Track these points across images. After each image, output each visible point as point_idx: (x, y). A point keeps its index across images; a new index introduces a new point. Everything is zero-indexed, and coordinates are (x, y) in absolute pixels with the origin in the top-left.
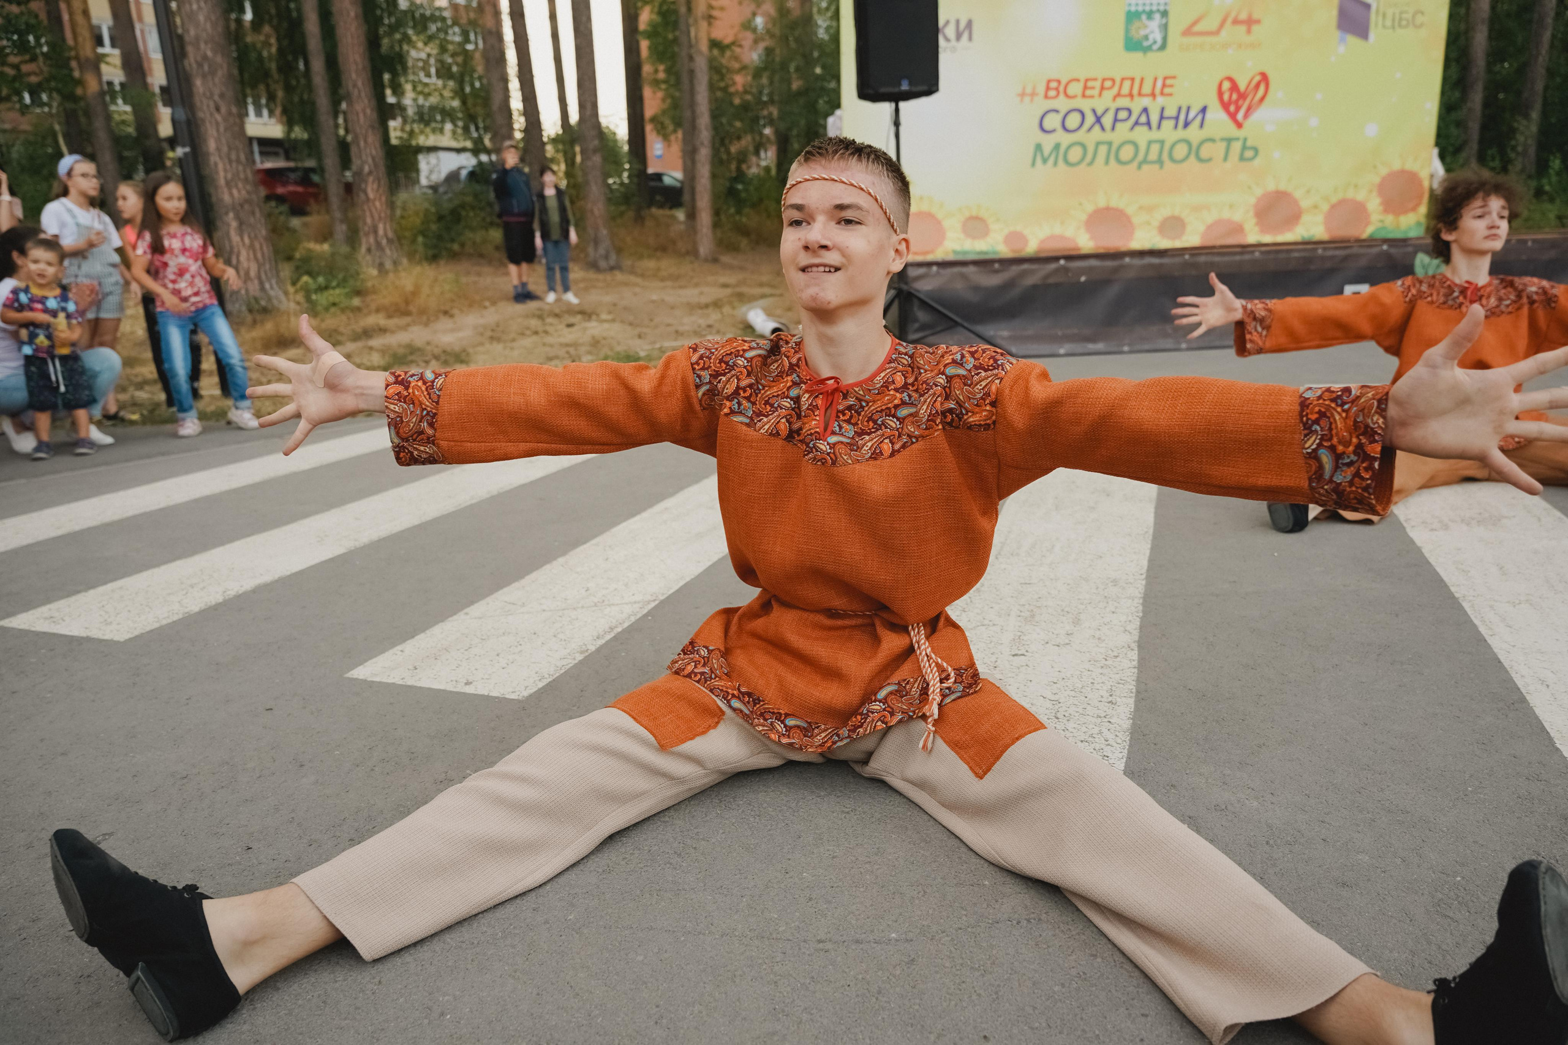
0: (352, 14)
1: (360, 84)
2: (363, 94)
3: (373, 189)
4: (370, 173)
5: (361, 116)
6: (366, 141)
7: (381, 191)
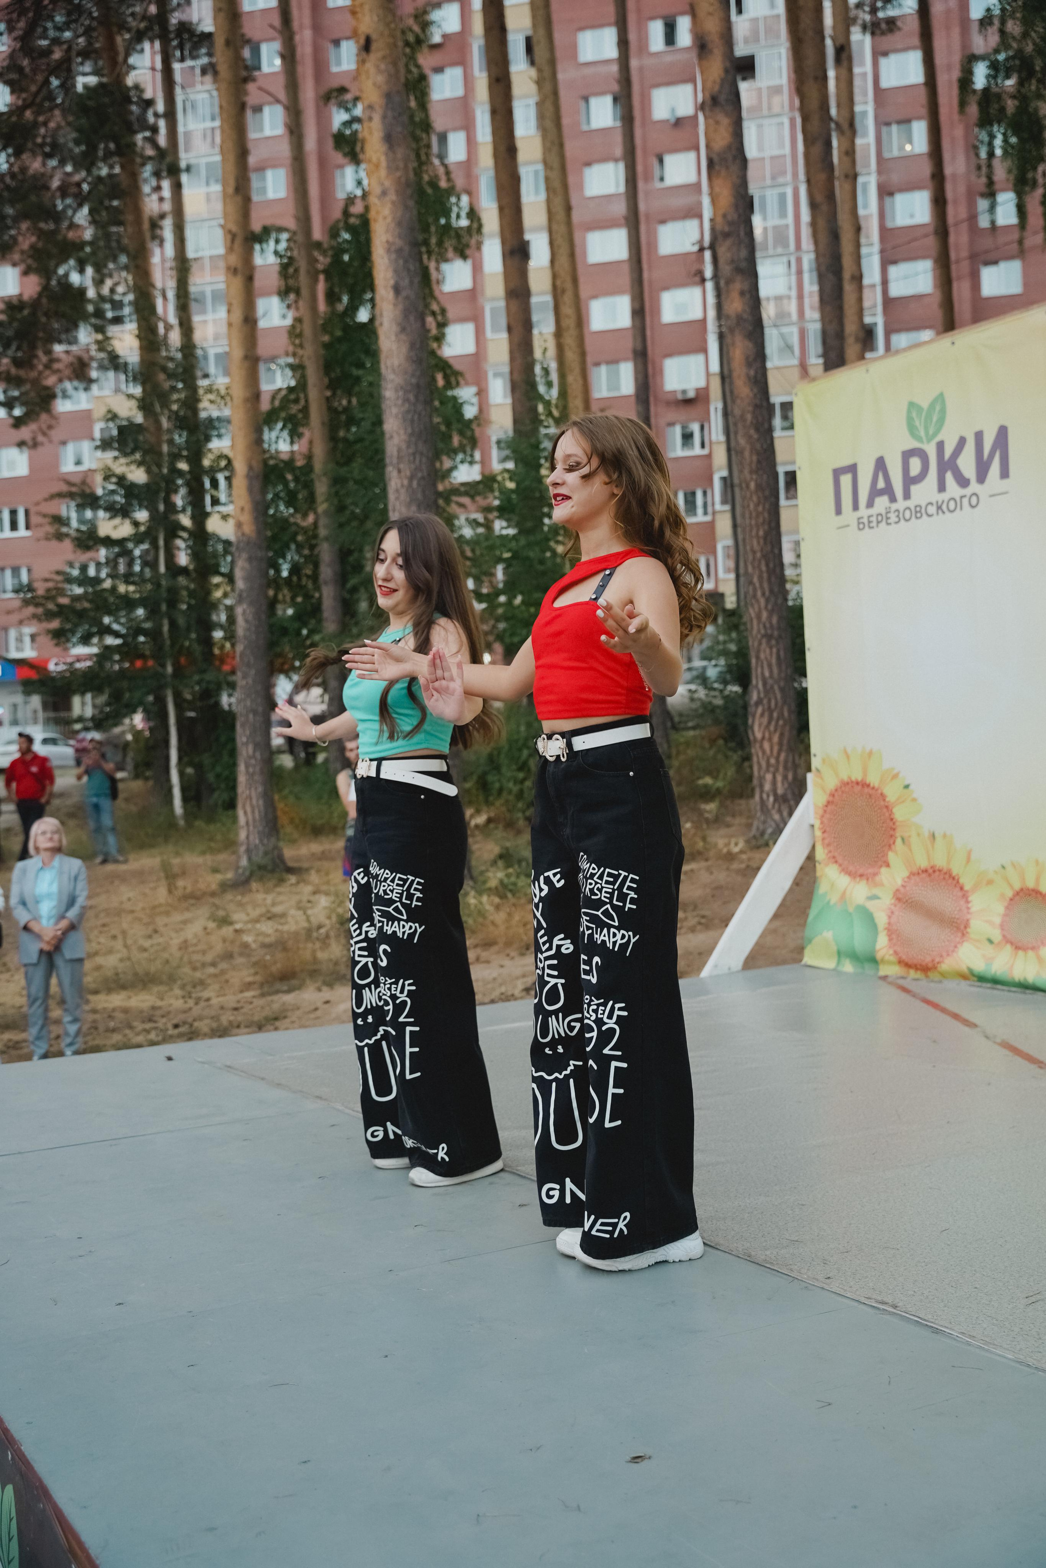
0: (752, 485)
1: (755, 580)
2: (759, 593)
3: (760, 725)
4: (759, 702)
5: (755, 622)
6: (758, 658)
7: (772, 728)
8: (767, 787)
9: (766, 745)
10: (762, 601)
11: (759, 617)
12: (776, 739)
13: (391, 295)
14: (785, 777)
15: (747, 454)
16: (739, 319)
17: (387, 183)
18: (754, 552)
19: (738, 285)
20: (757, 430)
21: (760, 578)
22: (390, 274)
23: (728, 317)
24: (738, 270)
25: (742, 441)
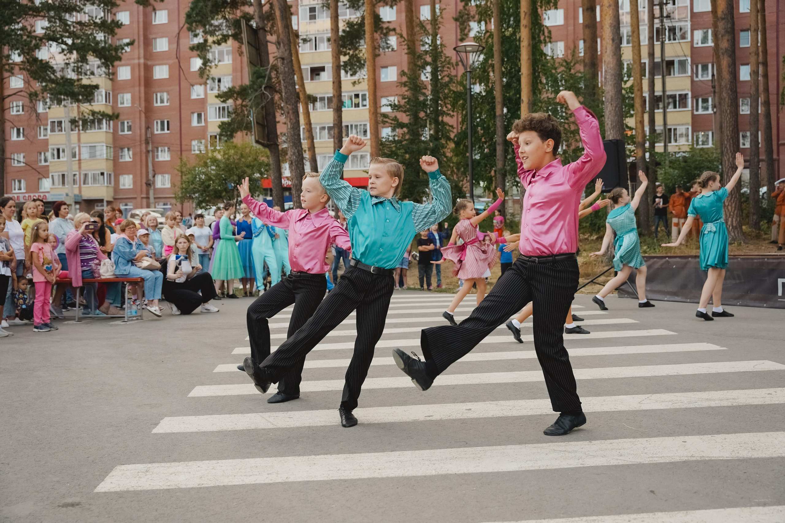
8: (729, 223)
9: (729, 208)
10: (730, 154)
11: (729, 160)
12: (733, 205)
13: (611, 42)
14: (736, 220)
15: (727, 100)
16: (726, 50)
17: (611, 2)
18: (728, 136)
19: (726, 37)
20: (731, 91)
21: (730, 146)
22: (611, 34)
23: (722, 49)
24: (727, 32)
25: (725, 95)
